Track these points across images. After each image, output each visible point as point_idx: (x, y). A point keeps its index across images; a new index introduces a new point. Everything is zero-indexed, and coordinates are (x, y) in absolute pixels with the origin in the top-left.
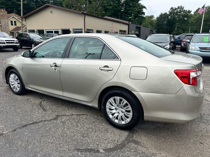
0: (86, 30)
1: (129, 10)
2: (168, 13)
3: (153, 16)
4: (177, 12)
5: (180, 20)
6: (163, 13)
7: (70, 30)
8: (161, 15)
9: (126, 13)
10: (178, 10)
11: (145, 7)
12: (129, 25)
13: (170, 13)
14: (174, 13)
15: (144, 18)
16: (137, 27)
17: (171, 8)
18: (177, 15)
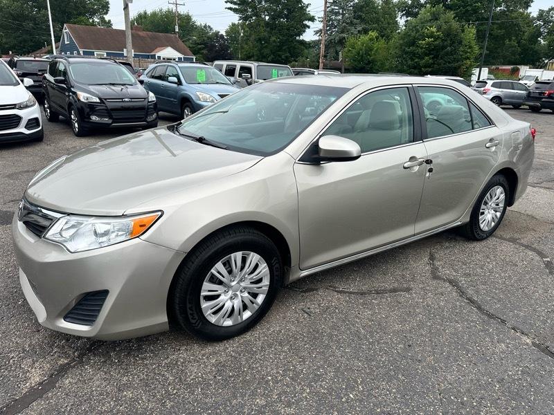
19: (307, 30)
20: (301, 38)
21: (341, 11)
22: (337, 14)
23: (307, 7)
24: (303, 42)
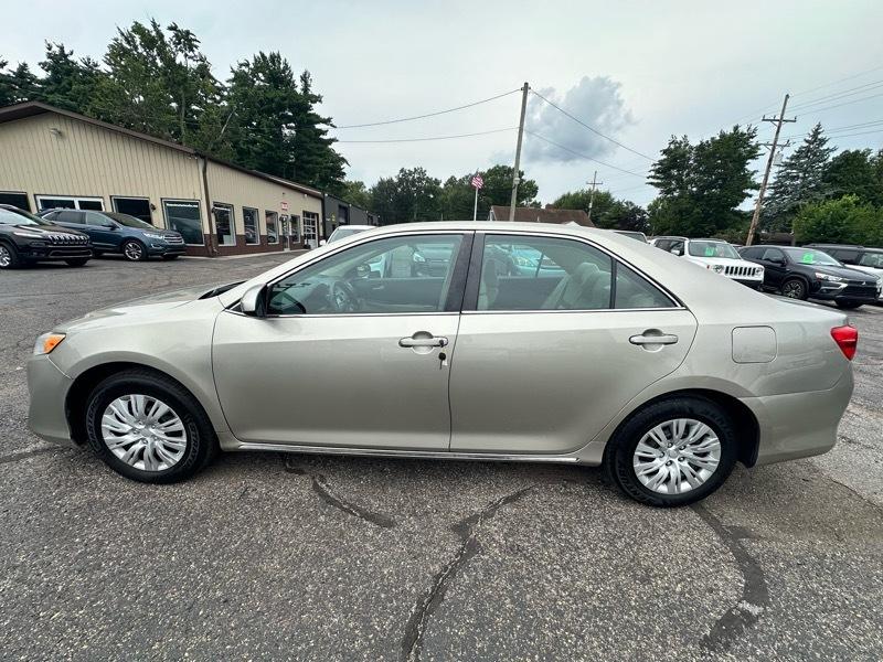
0: (212, 206)
1: (308, 162)
2: (396, 180)
3: (362, 183)
4: (414, 180)
5: (420, 197)
6: (385, 178)
7: (152, 202)
8: (382, 183)
9: (301, 168)
10: (416, 176)
11: (344, 160)
12: (323, 200)
13: (400, 180)
14: (407, 181)
15: (345, 186)
16: (340, 206)
17: (402, 170)
18: (414, 186)
19: (747, 200)
20: (737, 209)
21: (801, 175)
22: (793, 178)
23: (752, 174)
24: (739, 213)
